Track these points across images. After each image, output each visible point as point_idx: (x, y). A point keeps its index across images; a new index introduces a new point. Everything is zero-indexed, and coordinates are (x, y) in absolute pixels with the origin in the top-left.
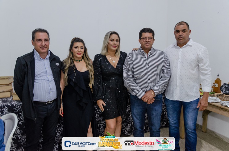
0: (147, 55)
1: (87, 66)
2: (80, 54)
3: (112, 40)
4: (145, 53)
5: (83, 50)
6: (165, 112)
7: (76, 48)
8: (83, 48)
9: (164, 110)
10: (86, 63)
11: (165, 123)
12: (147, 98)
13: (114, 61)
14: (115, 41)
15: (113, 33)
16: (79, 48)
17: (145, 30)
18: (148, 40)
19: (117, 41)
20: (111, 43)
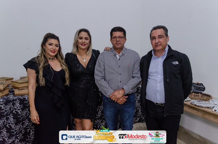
0: (119, 56)
1: (61, 66)
2: (54, 53)
3: (81, 38)
4: (117, 53)
5: (57, 48)
6: (138, 109)
7: (50, 45)
8: (58, 46)
9: (138, 106)
10: (60, 62)
11: (138, 119)
12: (115, 97)
13: (84, 60)
14: (84, 39)
15: (82, 31)
16: (54, 46)
17: (115, 29)
18: (118, 40)
19: (86, 39)
20: (80, 41)
